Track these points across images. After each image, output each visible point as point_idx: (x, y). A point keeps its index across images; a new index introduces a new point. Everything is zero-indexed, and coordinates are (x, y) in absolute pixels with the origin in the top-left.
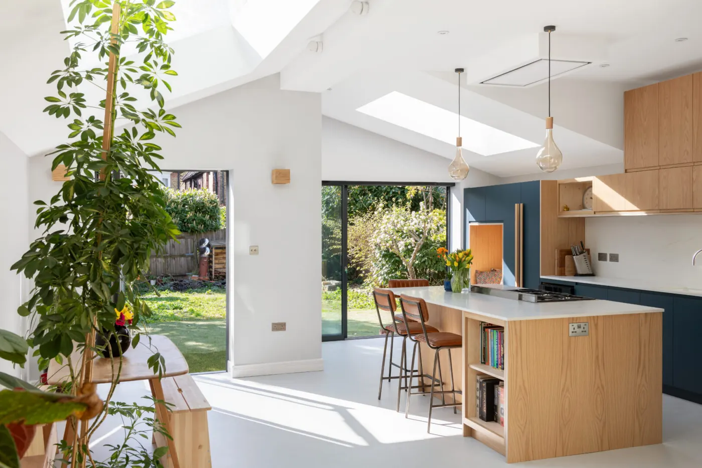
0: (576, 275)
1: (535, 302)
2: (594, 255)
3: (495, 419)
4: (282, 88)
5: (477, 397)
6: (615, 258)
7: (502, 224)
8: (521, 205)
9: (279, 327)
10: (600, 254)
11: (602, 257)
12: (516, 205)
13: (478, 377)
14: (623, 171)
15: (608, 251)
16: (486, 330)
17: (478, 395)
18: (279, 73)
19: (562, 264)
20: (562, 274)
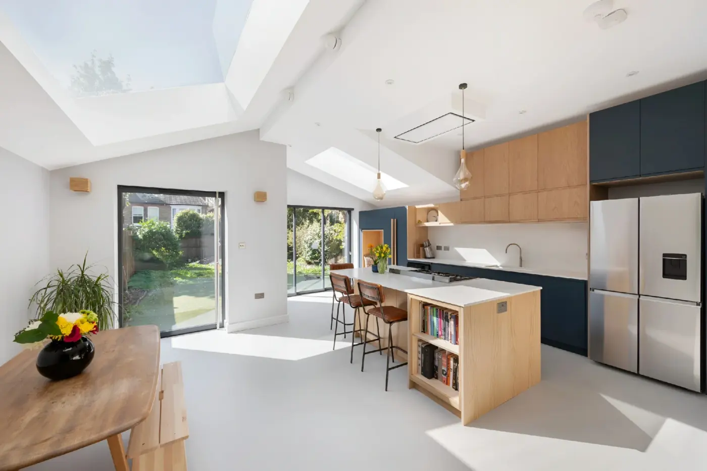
0: (426, 257)
1: (449, 283)
2: (434, 246)
3: (436, 377)
4: (261, 139)
5: (419, 359)
6: (447, 249)
7: (383, 230)
8: (395, 220)
9: (260, 296)
10: (437, 247)
11: (439, 248)
12: (392, 220)
13: (420, 343)
14: (459, 200)
15: (443, 245)
16: (426, 307)
17: (420, 357)
18: (259, 129)
19: (418, 252)
20: (418, 257)
